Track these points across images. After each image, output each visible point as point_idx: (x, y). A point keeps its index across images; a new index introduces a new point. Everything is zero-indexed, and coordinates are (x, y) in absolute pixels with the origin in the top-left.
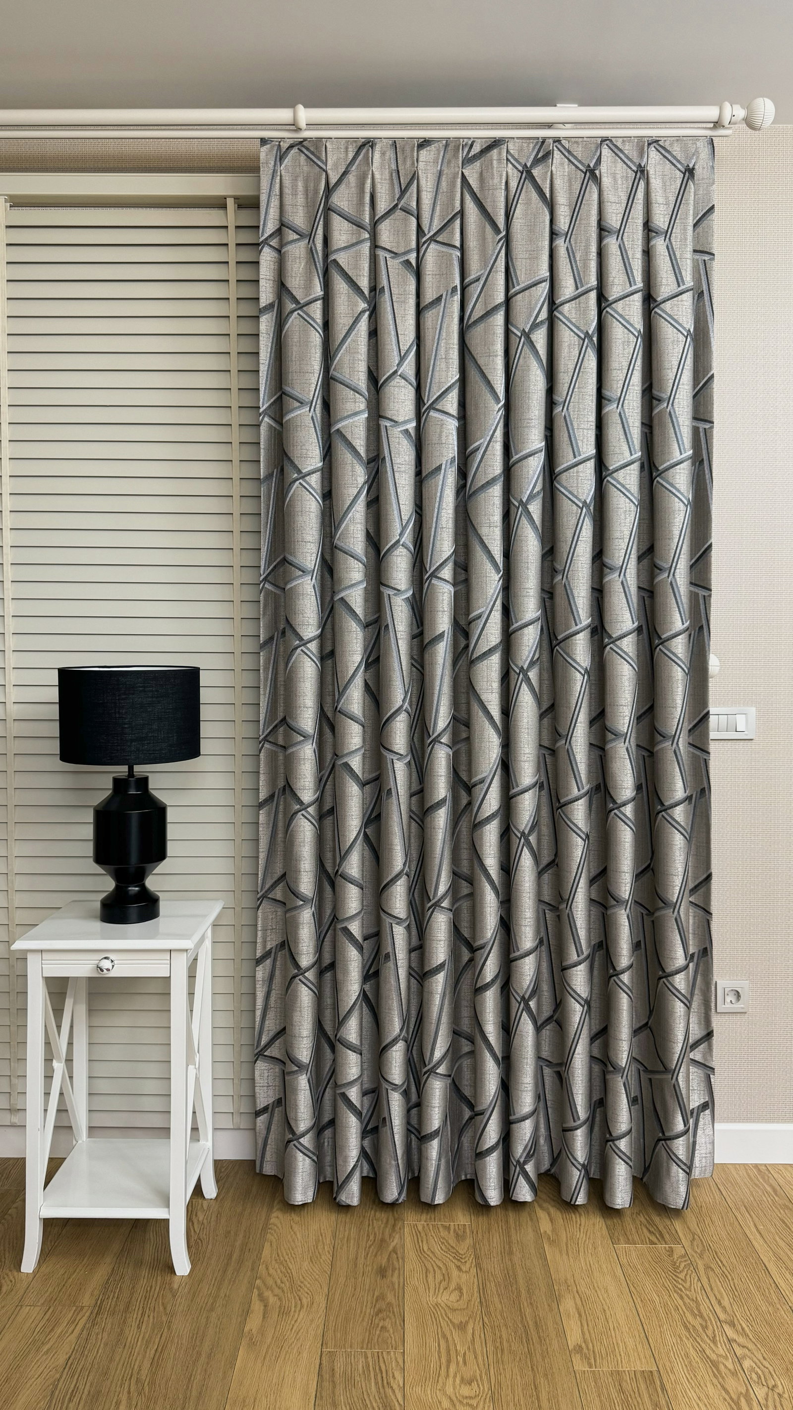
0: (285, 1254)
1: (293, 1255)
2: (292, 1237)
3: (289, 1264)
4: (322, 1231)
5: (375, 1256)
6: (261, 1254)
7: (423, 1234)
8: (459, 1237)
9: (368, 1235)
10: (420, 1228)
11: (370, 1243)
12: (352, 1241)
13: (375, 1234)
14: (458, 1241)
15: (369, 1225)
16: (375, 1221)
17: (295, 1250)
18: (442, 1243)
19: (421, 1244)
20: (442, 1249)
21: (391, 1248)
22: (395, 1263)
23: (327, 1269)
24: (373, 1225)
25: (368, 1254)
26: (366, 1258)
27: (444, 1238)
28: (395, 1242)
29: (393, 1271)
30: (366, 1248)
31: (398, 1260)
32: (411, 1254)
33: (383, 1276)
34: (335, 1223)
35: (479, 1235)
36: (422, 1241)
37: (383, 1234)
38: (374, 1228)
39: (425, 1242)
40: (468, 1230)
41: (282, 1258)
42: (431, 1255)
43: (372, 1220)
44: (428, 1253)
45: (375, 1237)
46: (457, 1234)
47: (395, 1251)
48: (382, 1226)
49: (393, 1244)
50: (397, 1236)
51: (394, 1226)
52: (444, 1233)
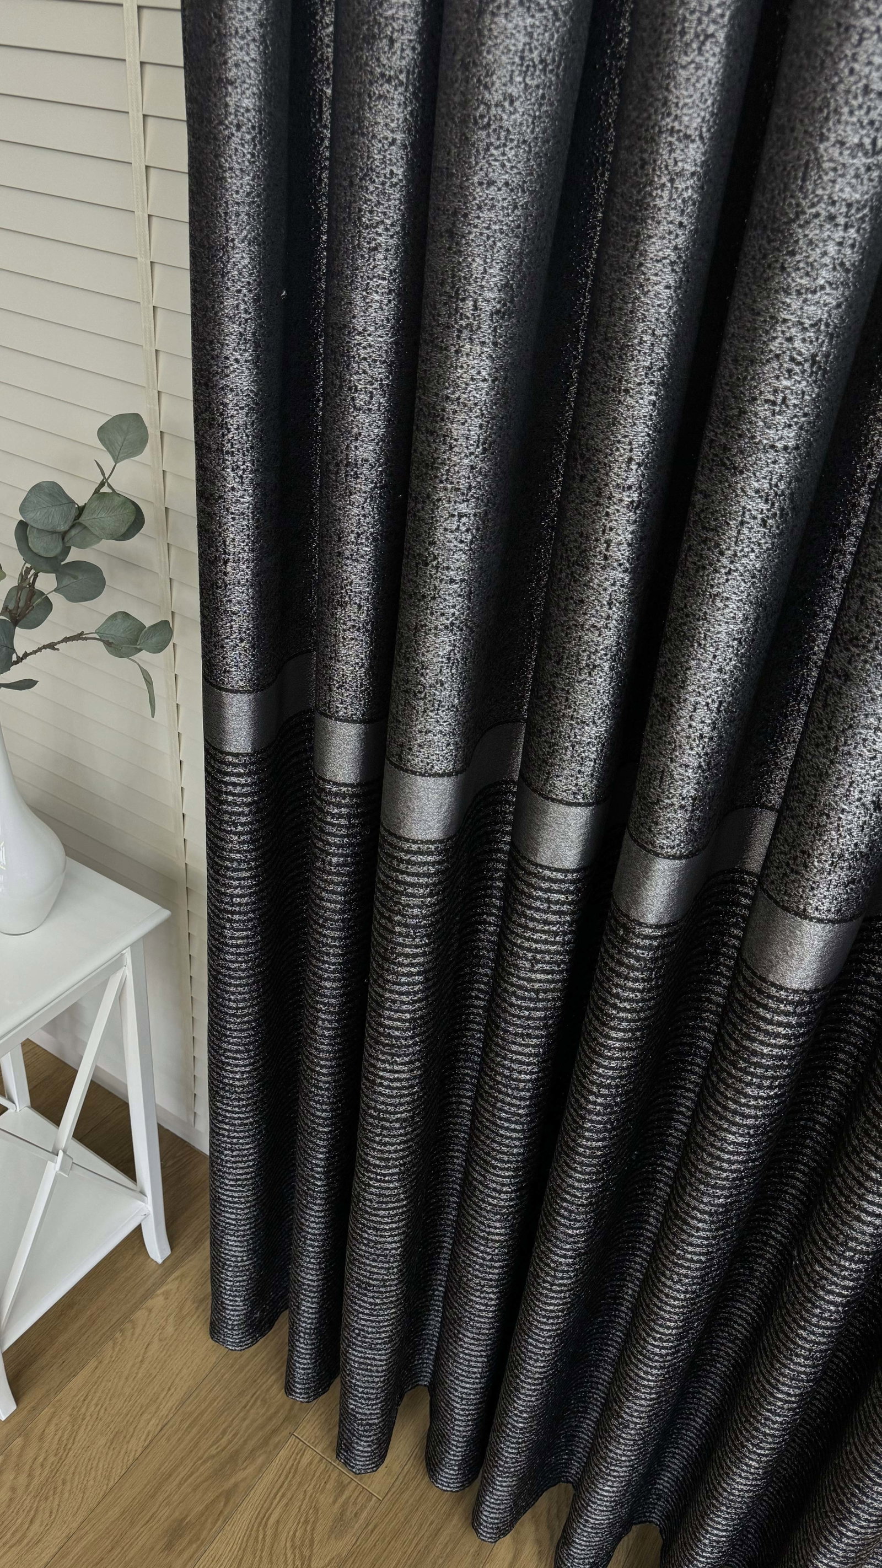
0: (94, 1402)
1: (103, 1411)
2: (133, 1366)
3: (83, 1427)
4: (178, 1379)
5: (195, 1490)
6: (70, 1381)
7: (298, 1478)
8: (340, 1524)
9: (224, 1432)
10: (305, 1461)
11: (213, 1451)
12: (194, 1431)
13: (235, 1435)
14: (332, 1531)
15: (245, 1407)
16: (259, 1403)
17: (114, 1401)
18: (306, 1522)
19: (276, 1502)
20: (294, 1534)
21: (229, 1484)
22: (208, 1525)
23: (118, 1471)
24: (248, 1411)
25: (192, 1474)
26: (180, 1485)
27: (316, 1510)
28: (250, 1470)
29: (190, 1542)
30: (200, 1458)
31: (218, 1520)
32: (244, 1516)
33: (169, 1546)
34: (207, 1372)
35: (373, 1538)
36: (283, 1496)
37: (245, 1442)
38: (244, 1419)
39: (284, 1501)
40: (364, 1515)
41: (83, 1410)
42: (268, 1540)
43: (257, 1399)
44: (269, 1532)
45: (230, 1442)
46: (342, 1515)
47: (228, 1495)
48: (259, 1422)
49: (240, 1475)
50: (259, 1461)
51: (275, 1431)
52: (325, 1500)
